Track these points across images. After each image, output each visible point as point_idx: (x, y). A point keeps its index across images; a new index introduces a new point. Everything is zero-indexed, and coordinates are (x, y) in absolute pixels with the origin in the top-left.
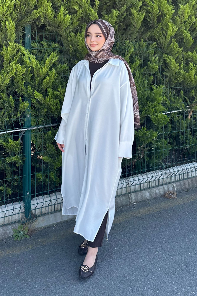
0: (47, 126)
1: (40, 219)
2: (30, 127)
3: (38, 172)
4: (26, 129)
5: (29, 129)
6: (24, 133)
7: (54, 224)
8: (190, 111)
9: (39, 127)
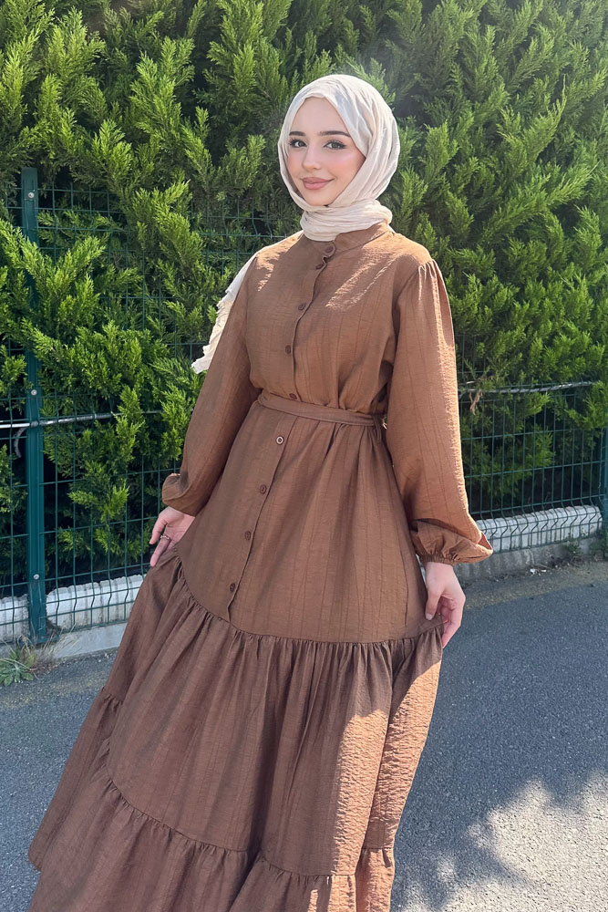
0: (83, 418)
1: (70, 636)
2: (36, 419)
3: (65, 527)
4: (28, 425)
5: (35, 424)
6: (23, 434)
7: (106, 651)
8: (474, 395)
9: (60, 421)
